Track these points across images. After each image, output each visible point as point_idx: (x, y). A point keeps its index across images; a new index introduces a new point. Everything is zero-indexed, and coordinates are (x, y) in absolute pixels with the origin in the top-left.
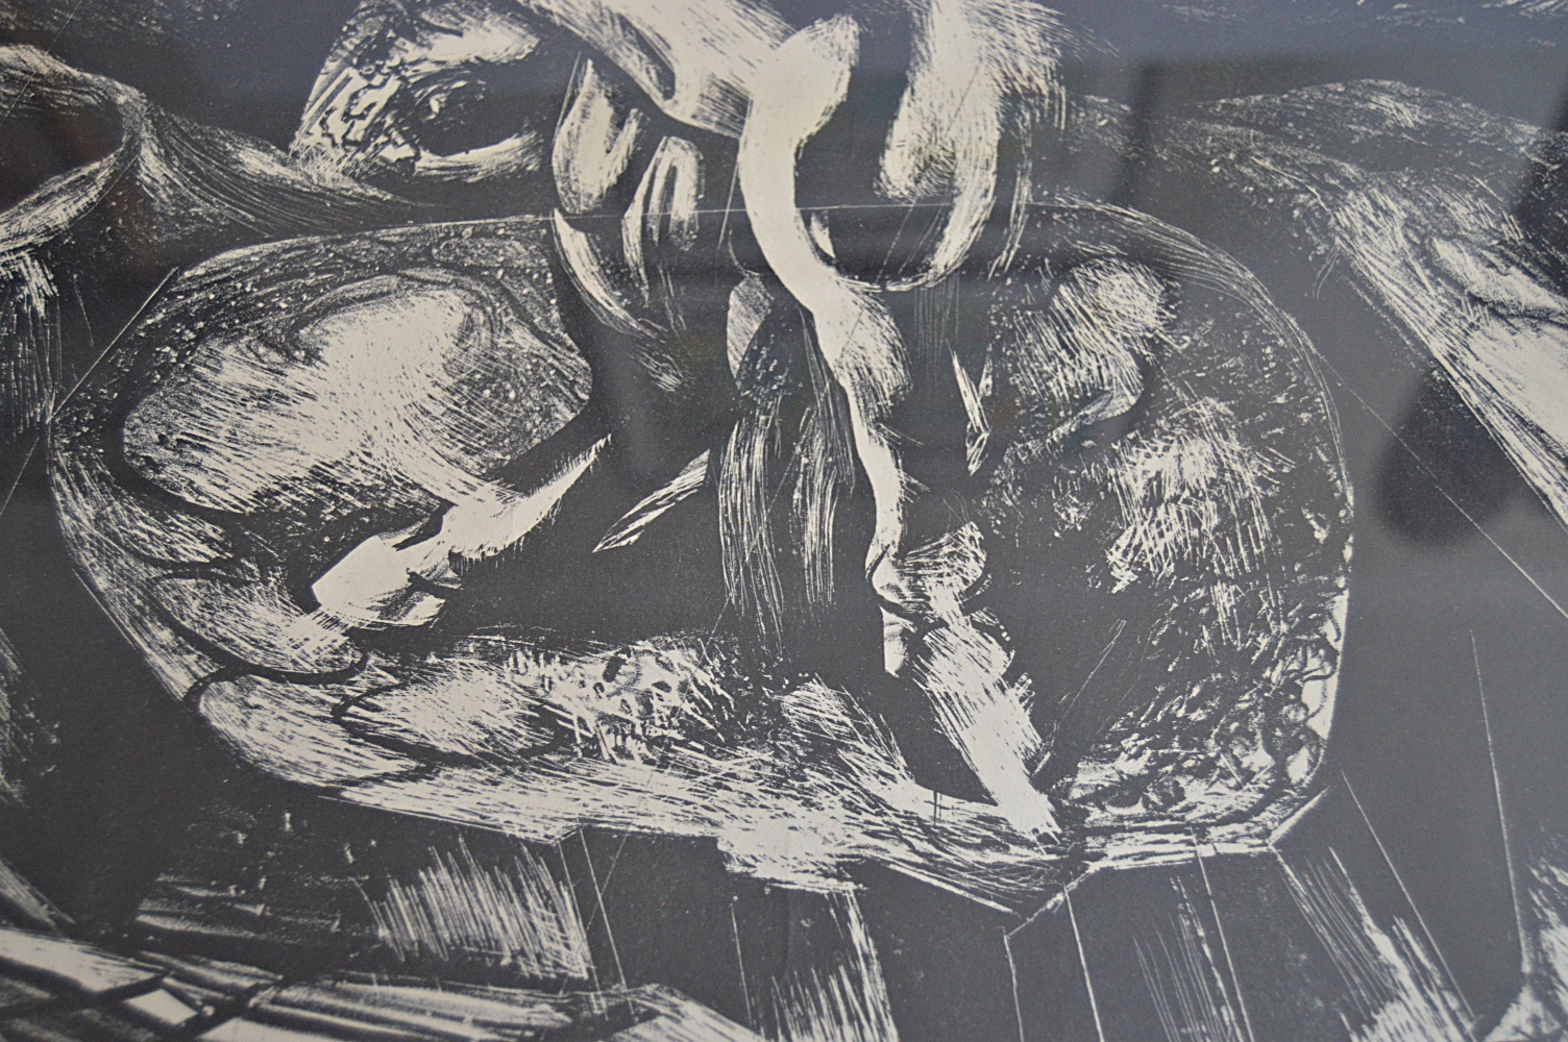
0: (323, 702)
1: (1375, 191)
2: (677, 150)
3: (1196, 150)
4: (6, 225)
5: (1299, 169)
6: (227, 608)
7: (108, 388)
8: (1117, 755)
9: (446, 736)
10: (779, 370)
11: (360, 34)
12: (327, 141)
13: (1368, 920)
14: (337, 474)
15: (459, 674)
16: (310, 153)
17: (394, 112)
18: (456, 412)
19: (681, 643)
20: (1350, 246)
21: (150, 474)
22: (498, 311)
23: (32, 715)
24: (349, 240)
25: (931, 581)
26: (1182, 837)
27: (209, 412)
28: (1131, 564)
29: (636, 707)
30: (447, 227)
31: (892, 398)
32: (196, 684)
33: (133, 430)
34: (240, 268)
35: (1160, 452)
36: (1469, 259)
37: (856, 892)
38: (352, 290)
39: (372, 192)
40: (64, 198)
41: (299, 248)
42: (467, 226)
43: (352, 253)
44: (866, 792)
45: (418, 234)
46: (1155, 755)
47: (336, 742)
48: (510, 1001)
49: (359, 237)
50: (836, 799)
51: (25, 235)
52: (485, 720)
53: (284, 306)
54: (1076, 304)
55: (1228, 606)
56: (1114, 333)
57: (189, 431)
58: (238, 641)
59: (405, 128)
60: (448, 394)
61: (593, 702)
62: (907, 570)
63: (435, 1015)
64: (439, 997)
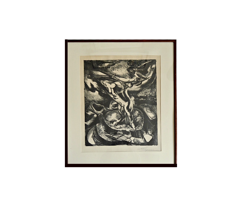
2: (122, 107)
3: (139, 106)
5: (143, 107)
6: (111, 124)
7: (105, 117)
8: (137, 127)
9: (118, 128)
10: (126, 115)
11: (111, 103)
13: (144, 131)
14: (113, 120)
15: (118, 126)
16: (110, 108)
18: (116, 117)
19: (124, 124)
20: (144, 110)
21: (107, 120)
22: (117, 114)
26: (139, 129)
28: (137, 121)
35: (138, 117)
36: (148, 110)
37: (130, 131)
38: (112, 113)
39: (112, 109)
40: (102, 110)
41: (110, 112)
42: (116, 110)
45: (114, 111)
47: (115, 128)
49: (112, 111)
50: (129, 129)
53: (110, 114)
54: (136, 112)
55: (140, 122)
57: (108, 118)
59: (113, 107)
61: (122, 126)
62: (131, 122)
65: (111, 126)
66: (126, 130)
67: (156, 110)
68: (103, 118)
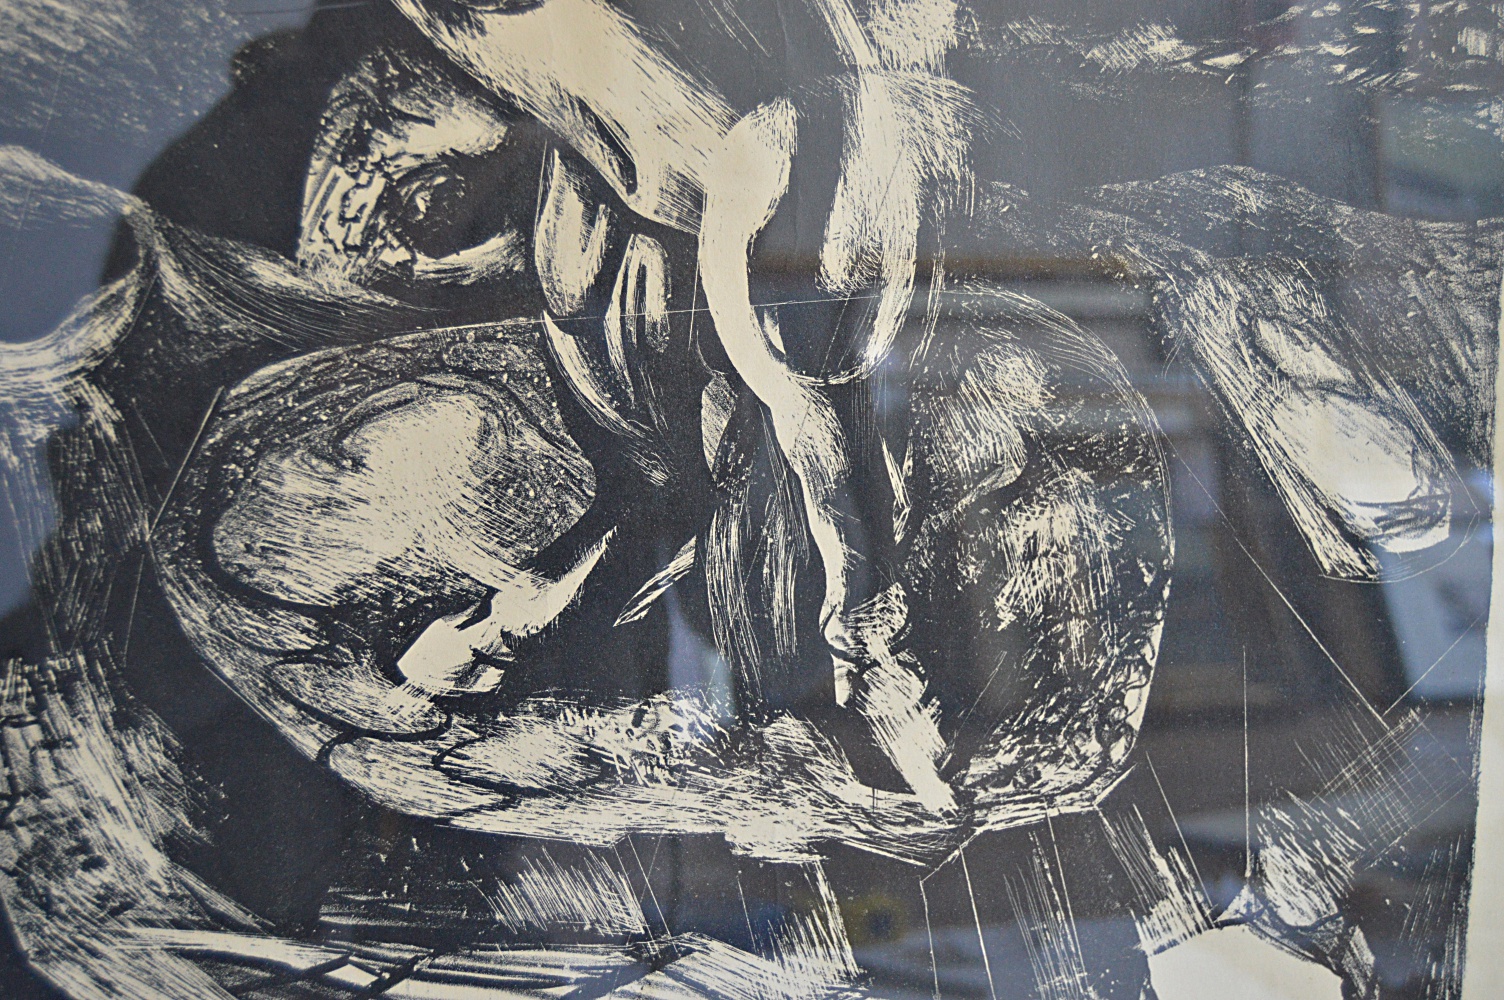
0: (424, 755)
1: (1219, 276)
2: (644, 247)
3: (1080, 236)
4: (54, 348)
5: (1162, 257)
6: (333, 685)
7: (192, 505)
8: (996, 751)
9: (521, 775)
10: (746, 463)
11: (339, 128)
12: (329, 247)
13: (1153, 850)
14: (399, 568)
15: (523, 728)
16: (317, 261)
17: (385, 212)
18: (487, 509)
19: (687, 694)
20: (1194, 330)
21: (245, 579)
22: (509, 414)
23: (200, 778)
24: (370, 348)
25: (868, 631)
26: (1038, 804)
27: (280, 521)
28: (1012, 607)
29: (659, 745)
30: (452, 331)
31: (836, 482)
32: (323, 747)
33: (221, 541)
34: (278, 383)
35: (1037, 515)
36: (1283, 337)
37: (821, 861)
38: (380, 399)
39: (380, 298)
40: (101, 319)
41: (326, 360)
42: (467, 330)
43: (373, 363)
44: (826, 793)
45: (428, 340)
46: (1022, 749)
47: (440, 784)
48: (593, 952)
49: (376, 345)
50: (805, 799)
51: (75, 358)
52: (549, 762)
53: (324, 418)
54: (978, 388)
55: (1079, 636)
56: (1007, 413)
57: (269, 539)
58: (348, 712)
59: (398, 230)
60: (478, 494)
61: (627, 743)
62: (850, 624)
63: (543, 966)
64: (544, 954)
65: (349, 733)
66: (716, 845)
67: (1465, 332)
68: (115, 528)
